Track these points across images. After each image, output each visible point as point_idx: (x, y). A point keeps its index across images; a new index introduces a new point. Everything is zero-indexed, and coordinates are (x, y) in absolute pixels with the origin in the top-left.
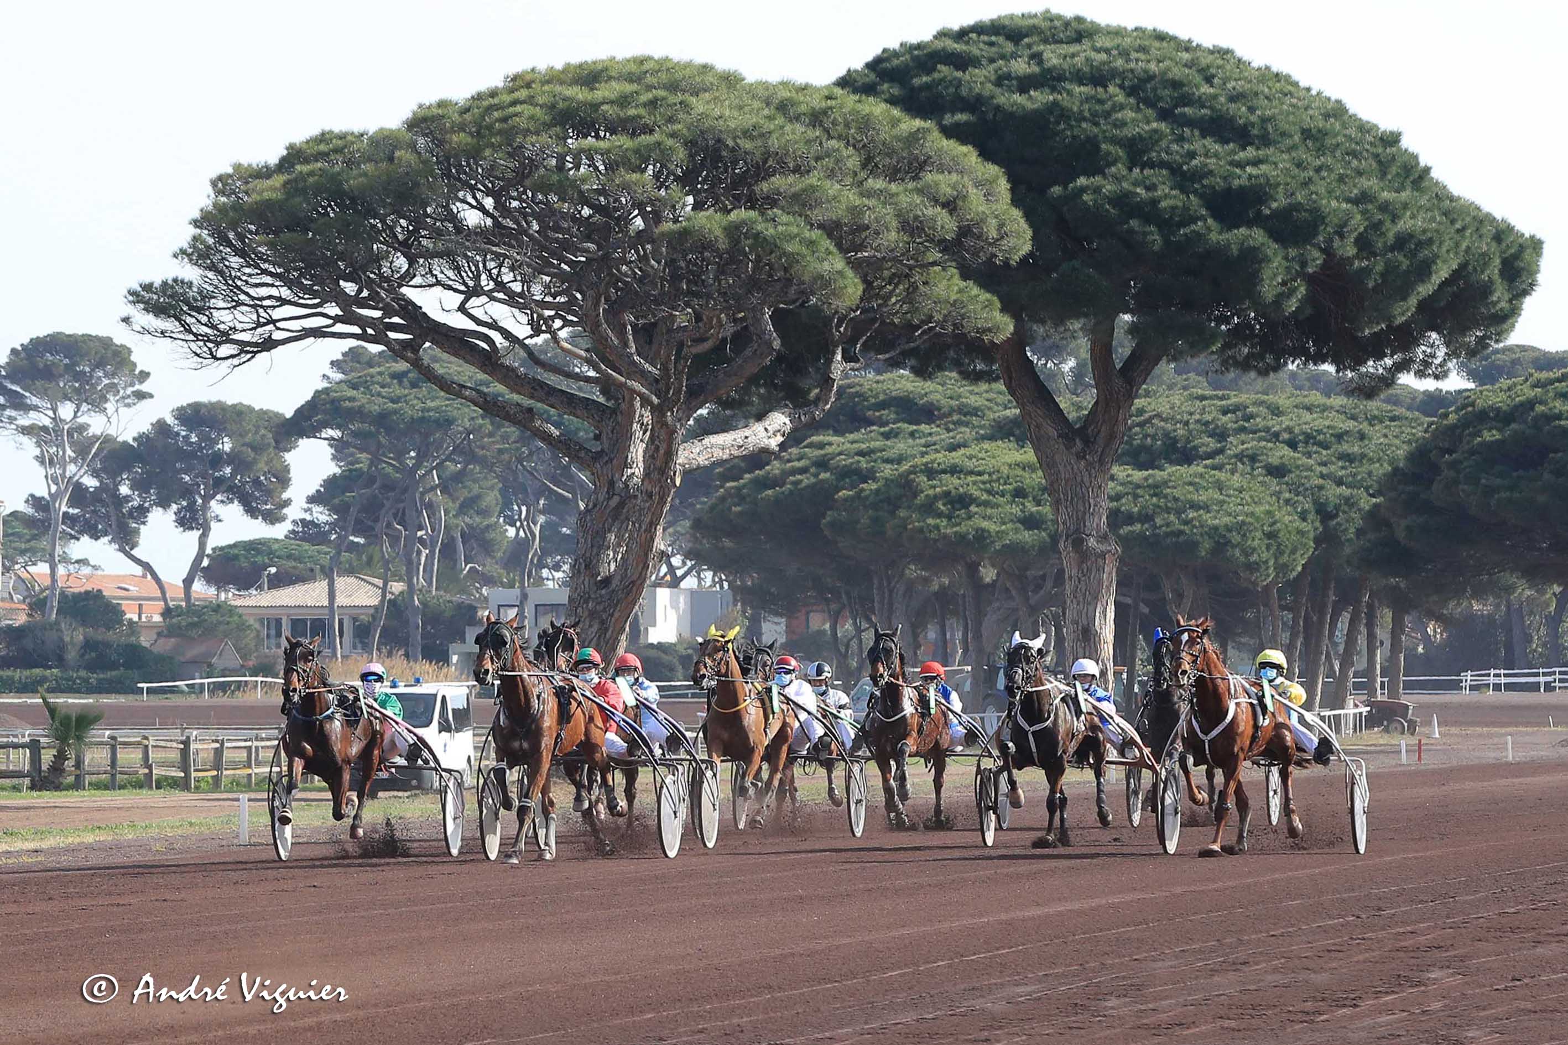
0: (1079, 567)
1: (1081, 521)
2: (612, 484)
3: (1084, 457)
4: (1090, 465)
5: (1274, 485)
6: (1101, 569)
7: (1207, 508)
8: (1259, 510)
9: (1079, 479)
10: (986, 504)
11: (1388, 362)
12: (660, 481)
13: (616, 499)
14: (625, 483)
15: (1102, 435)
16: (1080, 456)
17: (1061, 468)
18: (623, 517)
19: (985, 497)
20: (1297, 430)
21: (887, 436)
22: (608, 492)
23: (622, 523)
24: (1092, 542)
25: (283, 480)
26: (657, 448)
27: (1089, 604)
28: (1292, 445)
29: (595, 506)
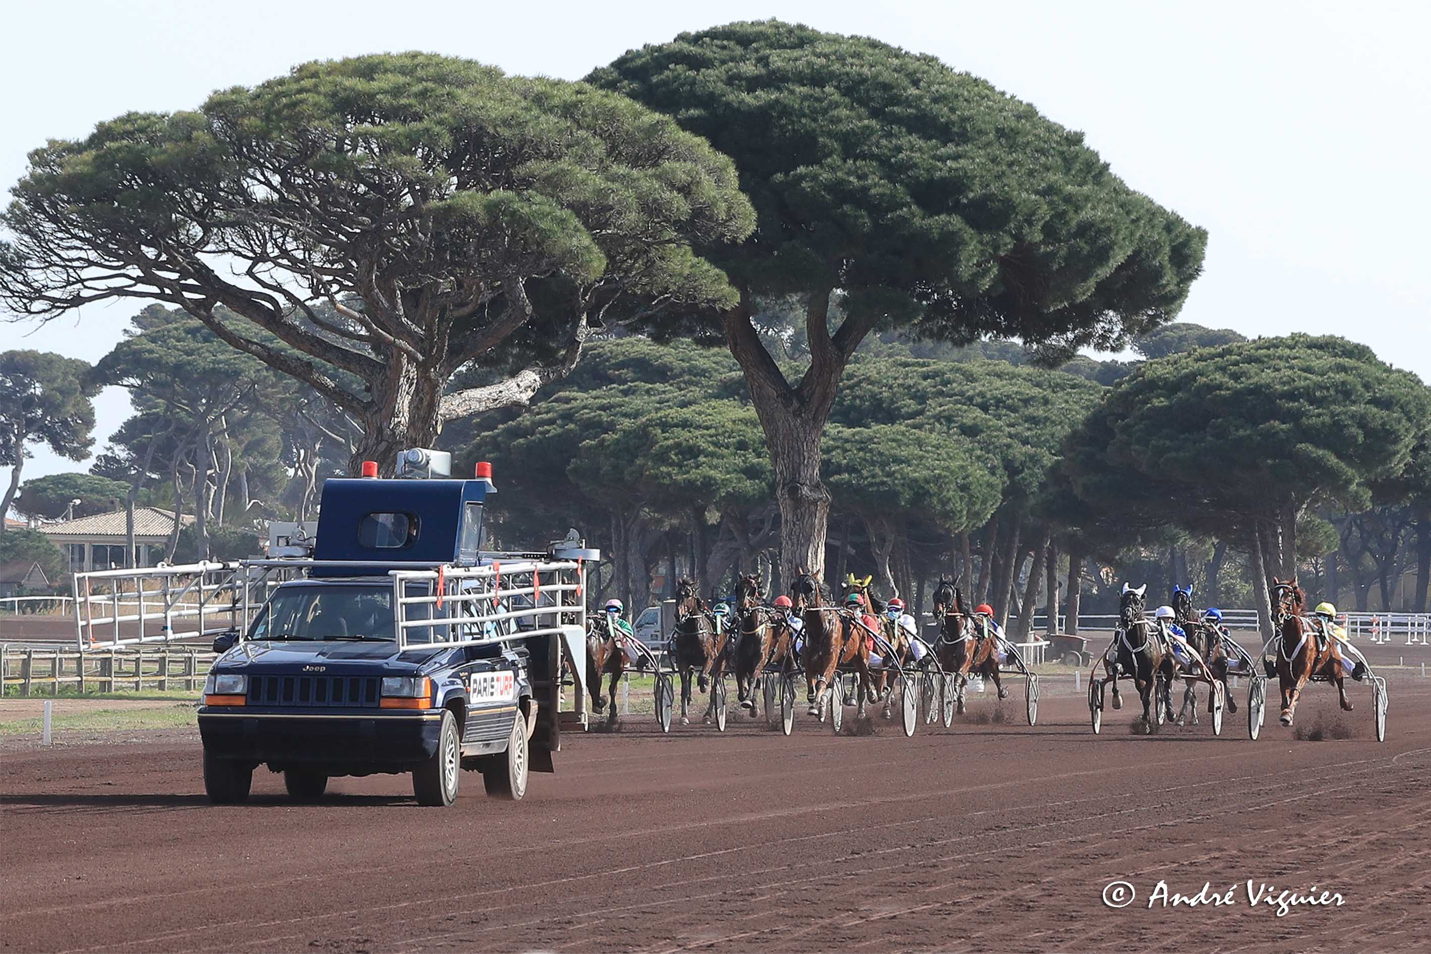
0: (795, 514)
1: (795, 471)
2: (380, 431)
3: (800, 416)
4: (804, 423)
5: (967, 443)
6: (813, 515)
7: (908, 462)
8: (954, 465)
9: (795, 435)
10: (713, 455)
11: (1070, 336)
12: (423, 429)
13: (384, 445)
14: (392, 430)
15: (816, 396)
16: (797, 414)
17: (780, 424)
18: (389, 461)
19: (712, 448)
20: (988, 395)
21: (625, 393)
22: (377, 438)
23: (389, 465)
24: (805, 490)
25: (89, 423)
26: (421, 400)
27: (802, 545)
28: (984, 408)
29: (365, 450)
